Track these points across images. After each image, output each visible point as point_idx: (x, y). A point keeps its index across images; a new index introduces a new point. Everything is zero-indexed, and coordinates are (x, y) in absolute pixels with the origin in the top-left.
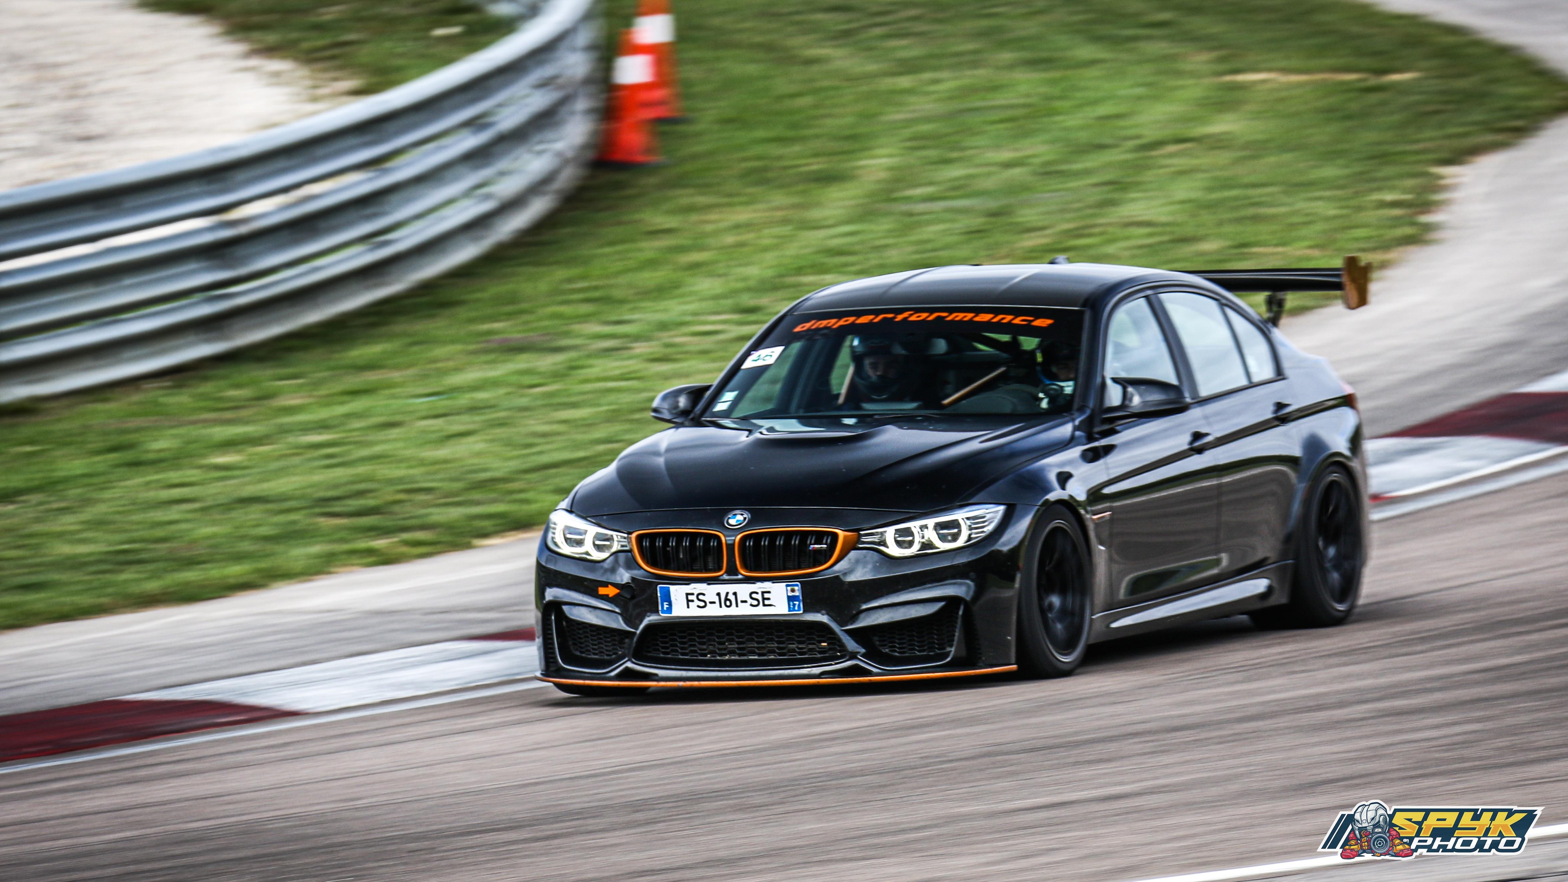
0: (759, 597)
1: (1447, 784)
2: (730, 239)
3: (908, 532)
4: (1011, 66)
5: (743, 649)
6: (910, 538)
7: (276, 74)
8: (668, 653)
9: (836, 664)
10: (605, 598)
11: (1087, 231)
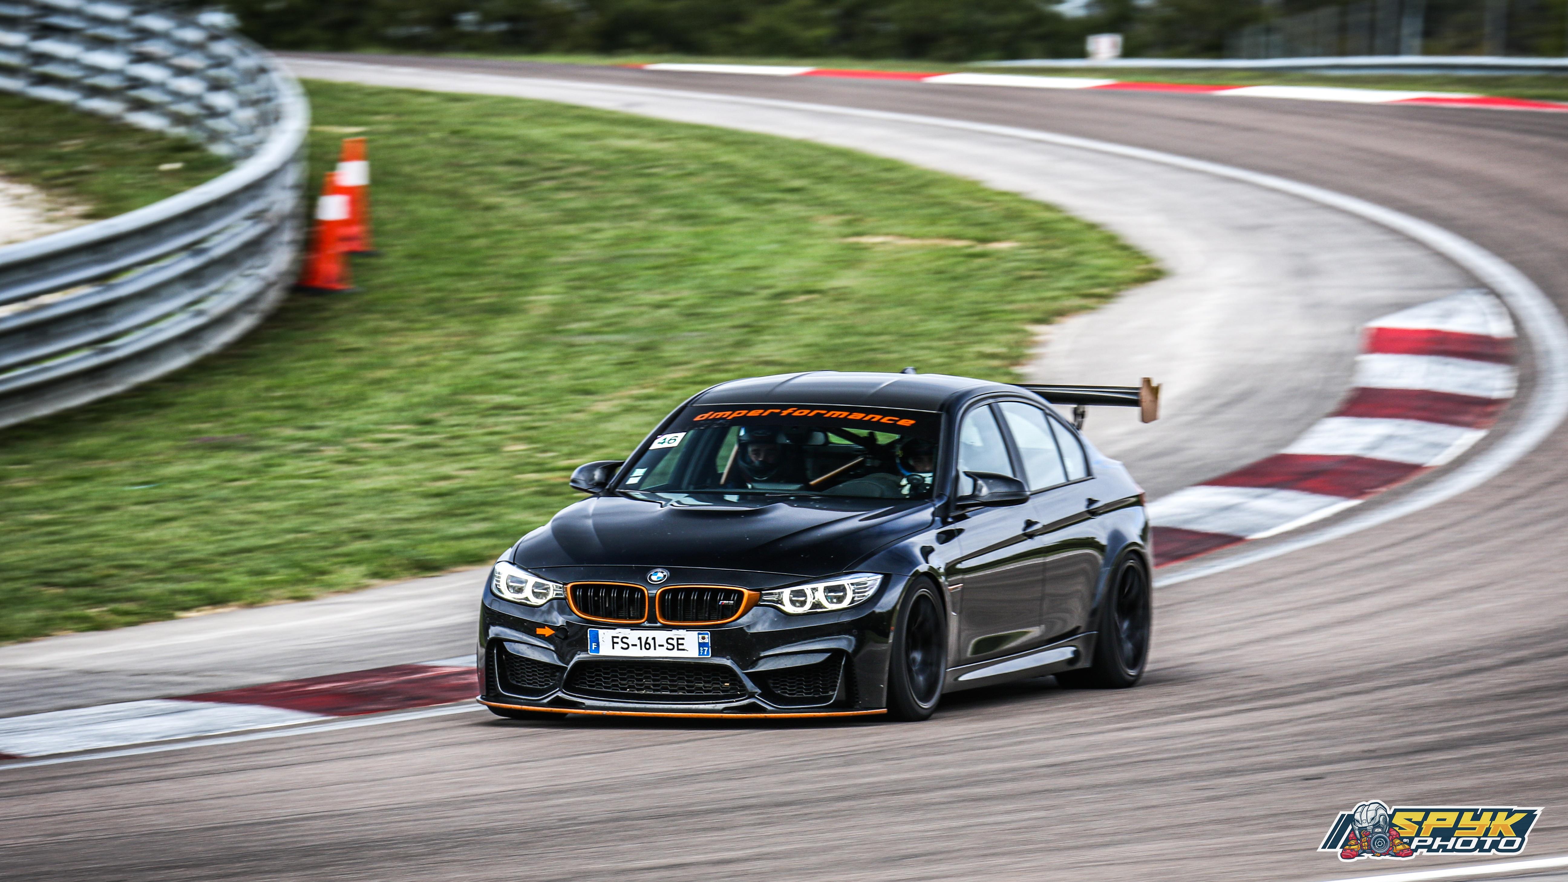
0: (674, 642)
1: (1013, 863)
2: (413, 360)
3: (802, 593)
4: (665, 220)
5: (658, 685)
6: (803, 599)
7: (19, 197)
8: (593, 686)
9: (737, 701)
10: (542, 637)
11: (722, 367)
